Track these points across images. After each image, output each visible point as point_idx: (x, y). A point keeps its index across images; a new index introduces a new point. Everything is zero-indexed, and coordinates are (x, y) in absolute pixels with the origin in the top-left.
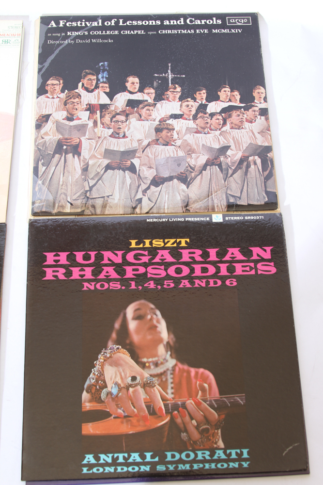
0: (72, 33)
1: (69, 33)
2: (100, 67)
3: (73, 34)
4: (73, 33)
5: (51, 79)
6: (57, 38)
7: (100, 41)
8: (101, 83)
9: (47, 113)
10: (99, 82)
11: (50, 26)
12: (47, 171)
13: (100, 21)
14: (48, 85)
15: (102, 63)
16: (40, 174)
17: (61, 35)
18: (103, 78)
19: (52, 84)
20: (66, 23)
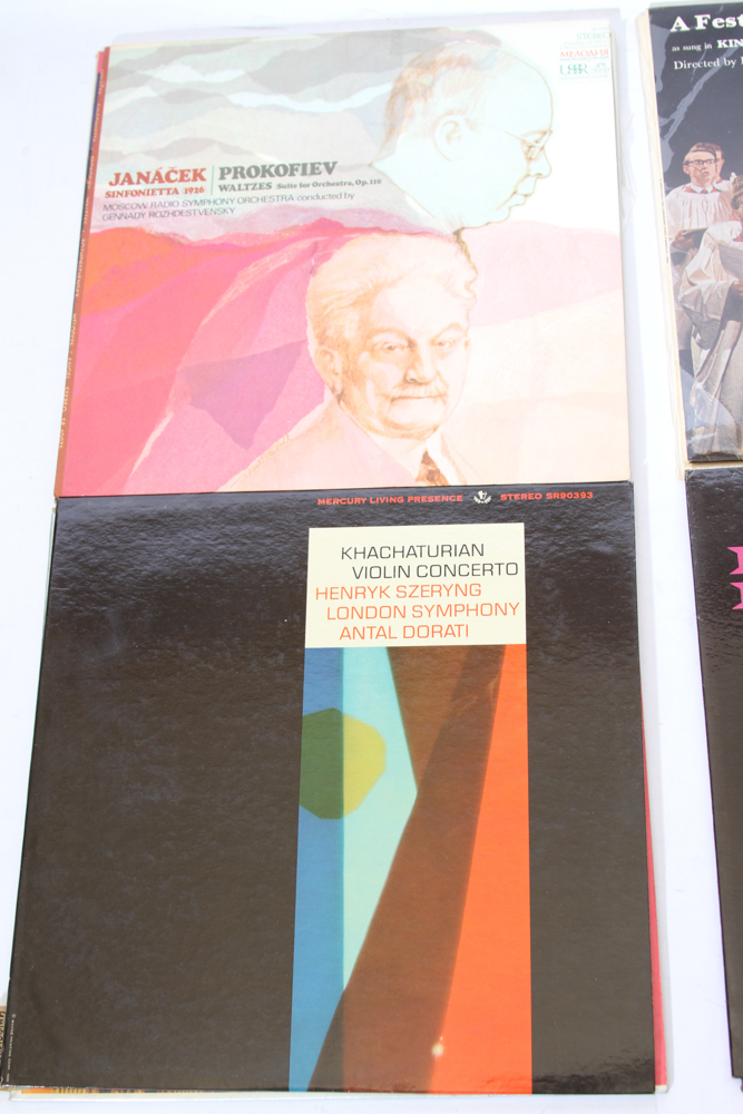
0: (728, 43)
1: (721, 44)
3: (731, 45)
4: (731, 41)
5: (694, 148)
6: (693, 57)
9: (695, 227)
11: (673, 30)
12: (713, 359)
14: (687, 163)
16: (697, 366)
17: (703, 47)
19: (699, 161)
20: (710, 22)
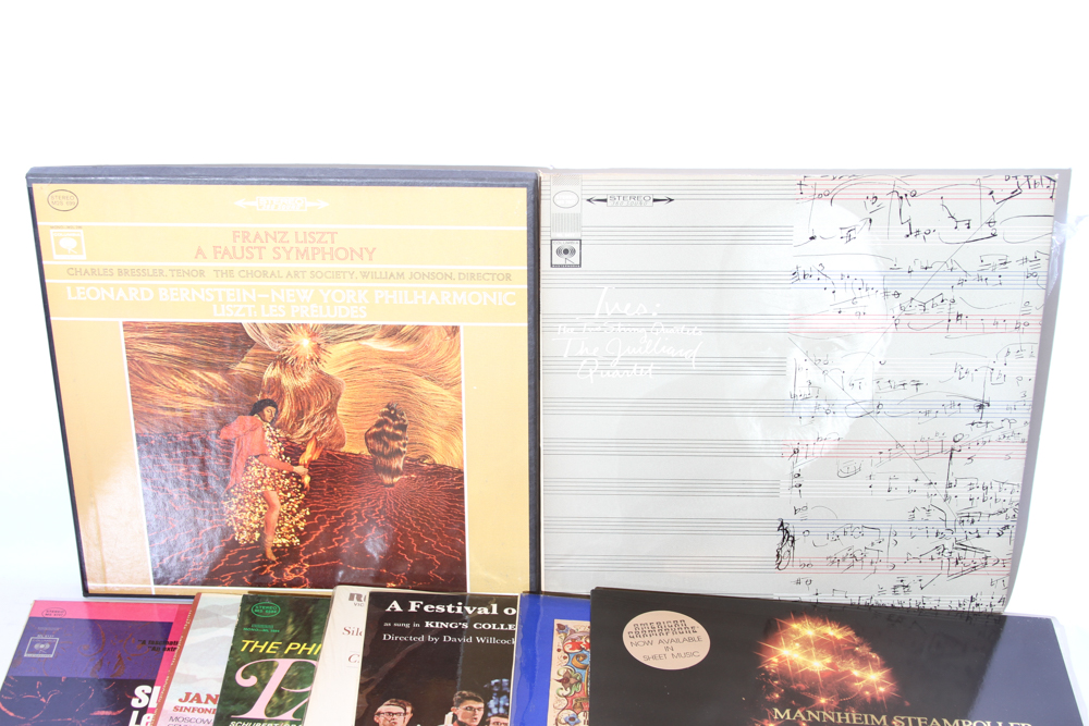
0: (434, 624)
1: (428, 624)
2: (492, 687)
3: (437, 626)
4: (437, 623)
5: (388, 702)
6: (402, 631)
7: (493, 640)
8: (494, 715)
10: (489, 715)
11: (388, 610)
13: (495, 606)
14: (379, 714)
15: (497, 681)
17: (411, 625)
18: (498, 706)
19: (389, 713)
20: (422, 606)
